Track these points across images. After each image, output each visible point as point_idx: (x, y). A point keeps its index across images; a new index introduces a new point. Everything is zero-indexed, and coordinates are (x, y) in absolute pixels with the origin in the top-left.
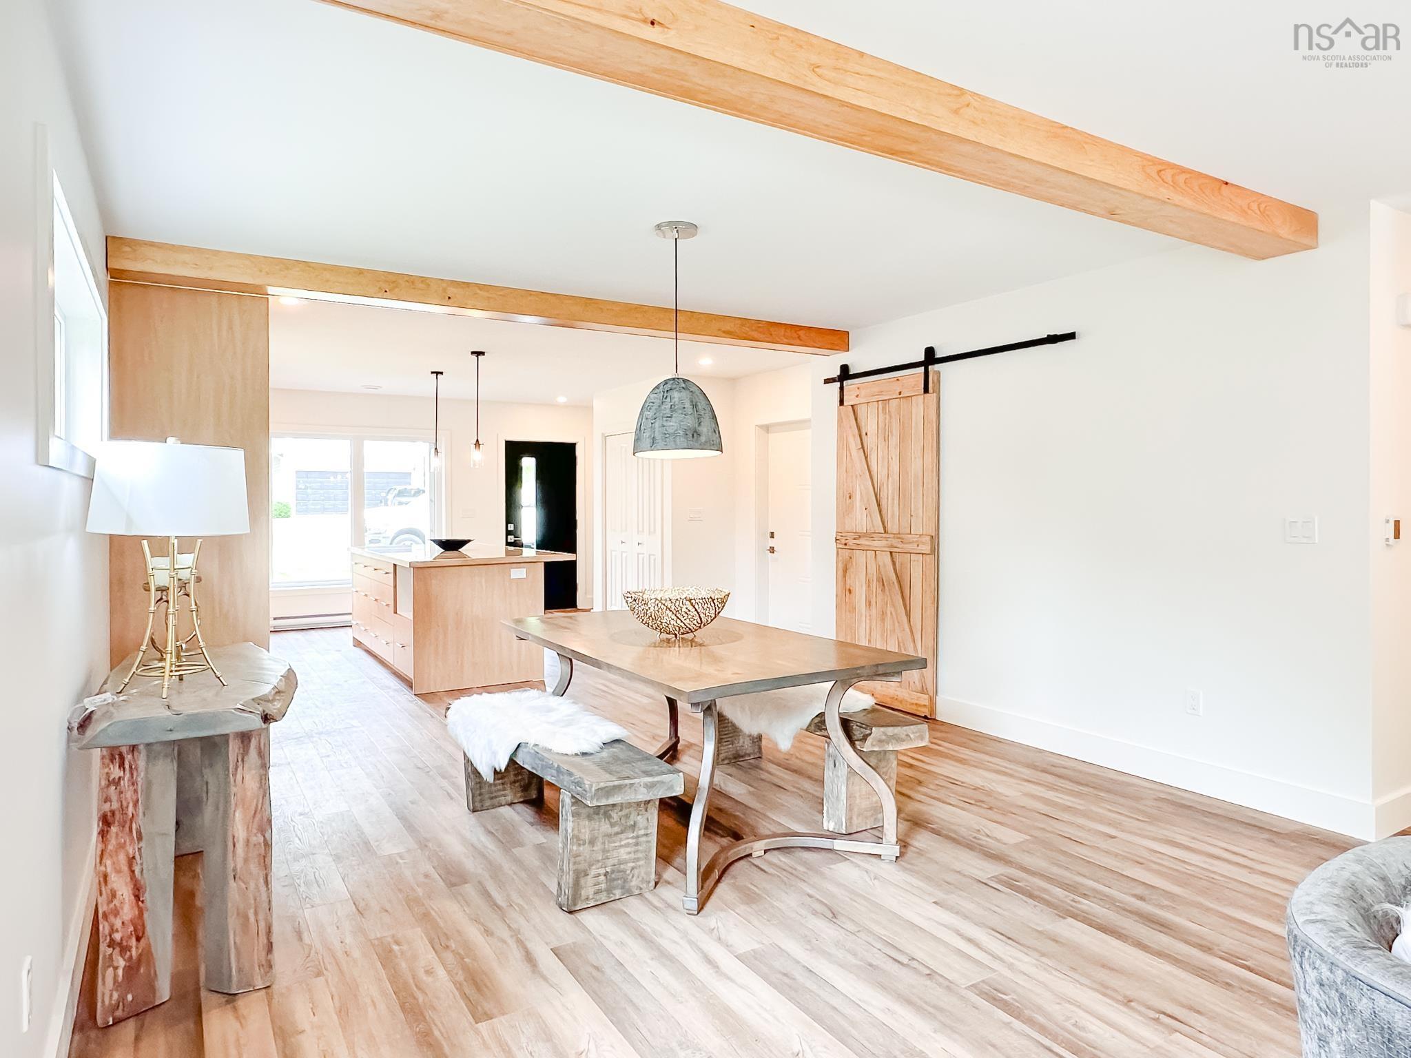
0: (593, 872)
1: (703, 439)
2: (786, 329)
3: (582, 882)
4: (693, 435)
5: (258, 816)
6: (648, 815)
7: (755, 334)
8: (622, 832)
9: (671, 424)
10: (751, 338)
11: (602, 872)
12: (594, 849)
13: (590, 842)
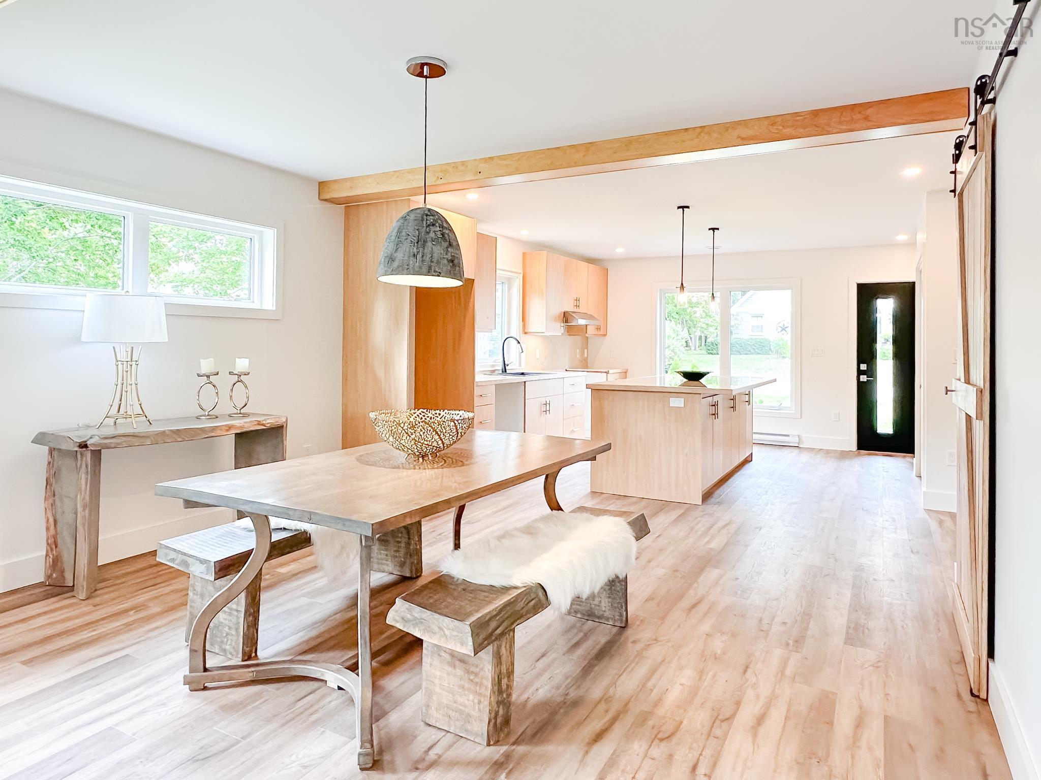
13: (201, 595)
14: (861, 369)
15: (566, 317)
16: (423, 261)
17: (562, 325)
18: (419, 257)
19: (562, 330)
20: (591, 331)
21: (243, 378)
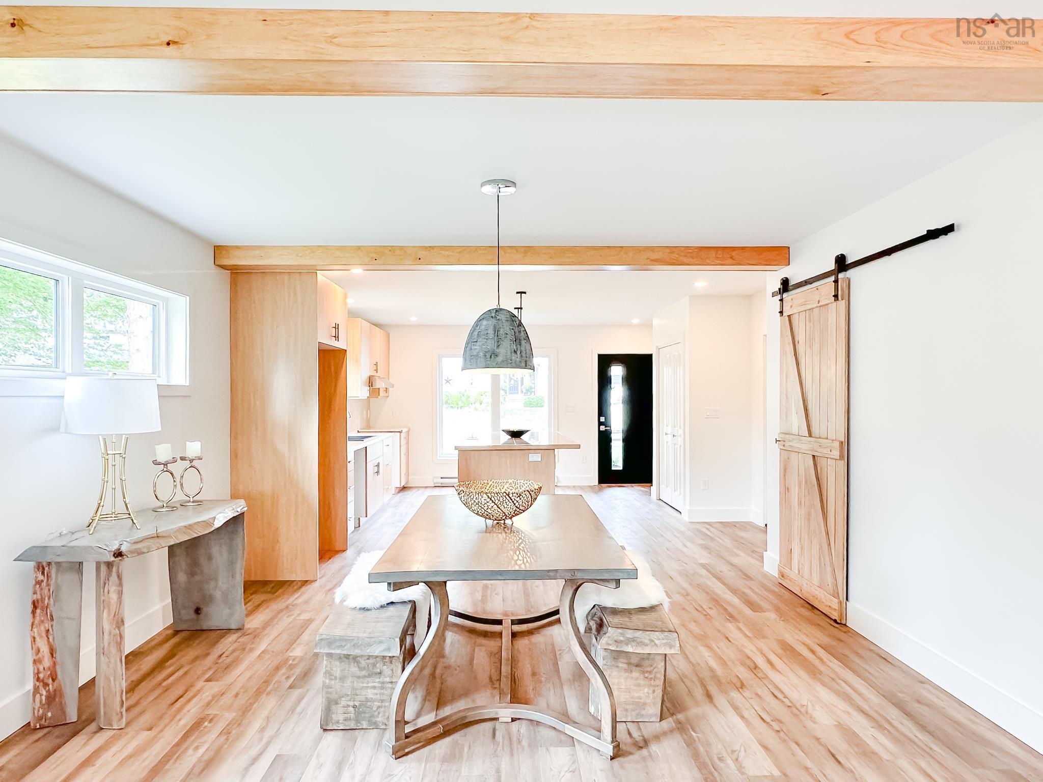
0: (343, 702)
1: (500, 359)
2: (717, 251)
3: (334, 707)
4: (491, 356)
5: (116, 617)
6: (393, 666)
7: (685, 260)
8: (369, 676)
9: (476, 347)
10: (680, 263)
11: (351, 704)
12: (345, 685)
13: (340, 679)
14: (601, 421)
15: (371, 381)
16: (521, 356)
17: (368, 388)
18: (518, 353)
19: (368, 394)
20: (382, 393)
21: (195, 463)
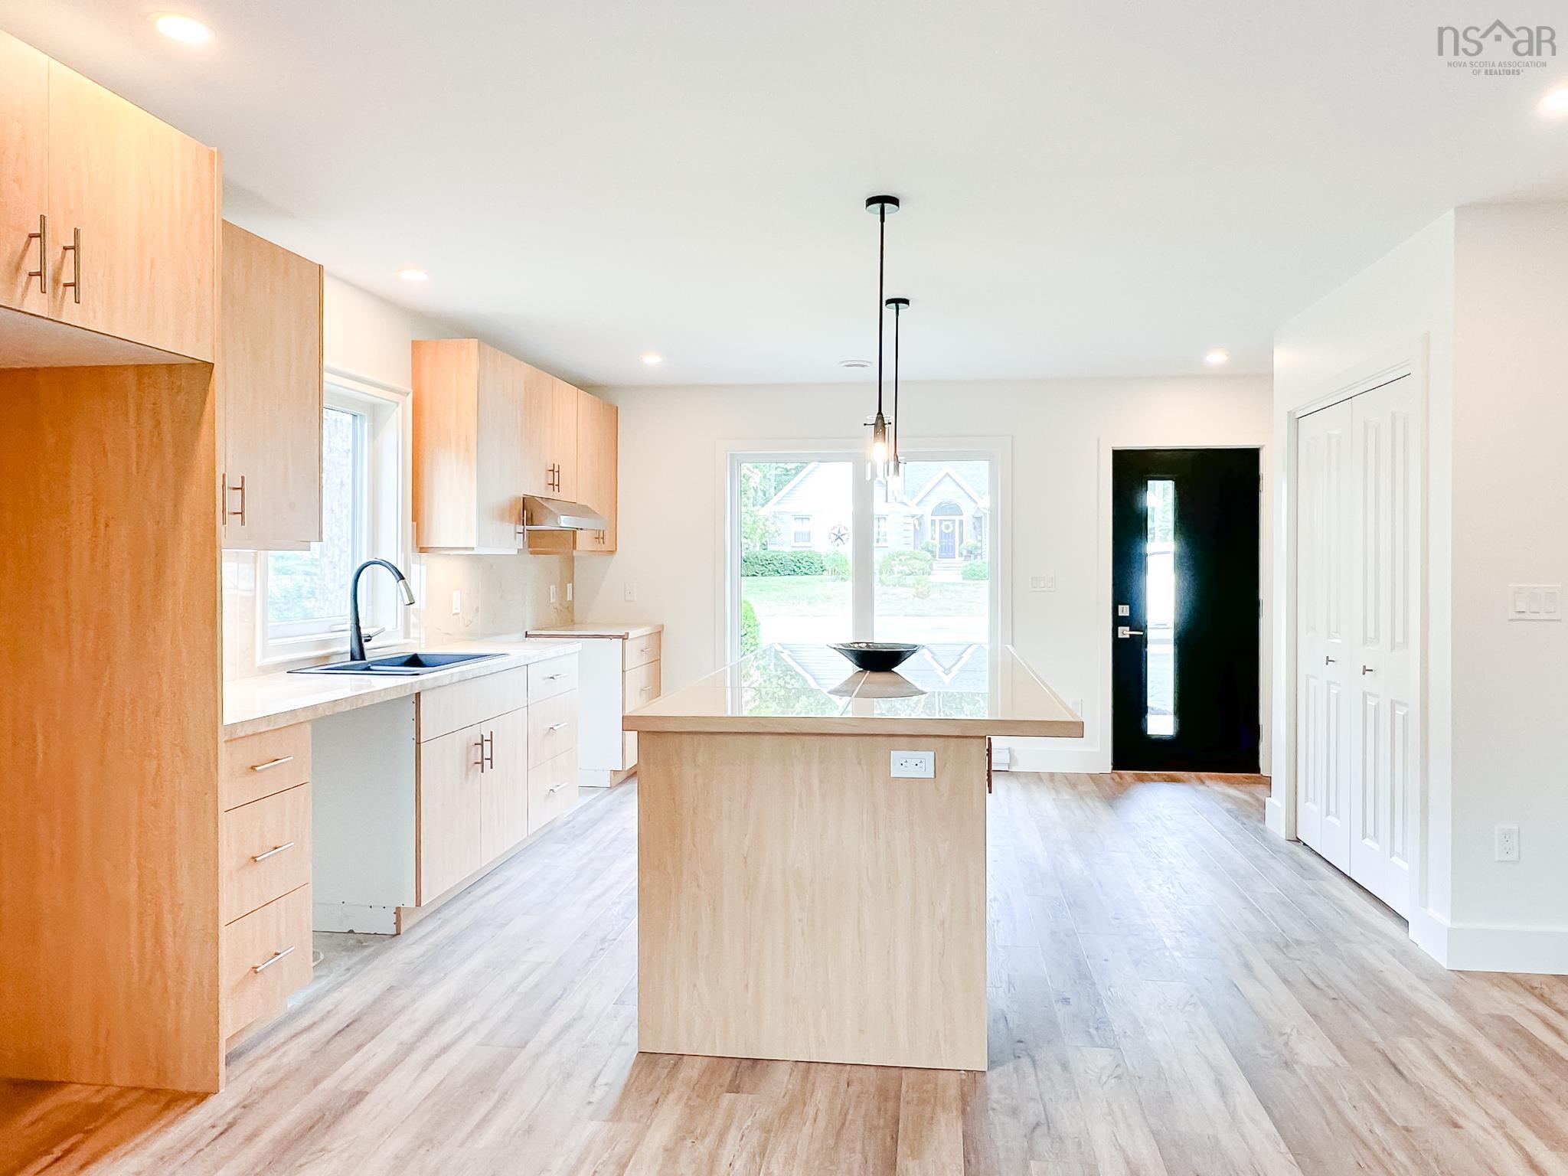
14: (1120, 614)
15: (528, 511)
17: (520, 528)
19: (519, 542)
20: (584, 541)
